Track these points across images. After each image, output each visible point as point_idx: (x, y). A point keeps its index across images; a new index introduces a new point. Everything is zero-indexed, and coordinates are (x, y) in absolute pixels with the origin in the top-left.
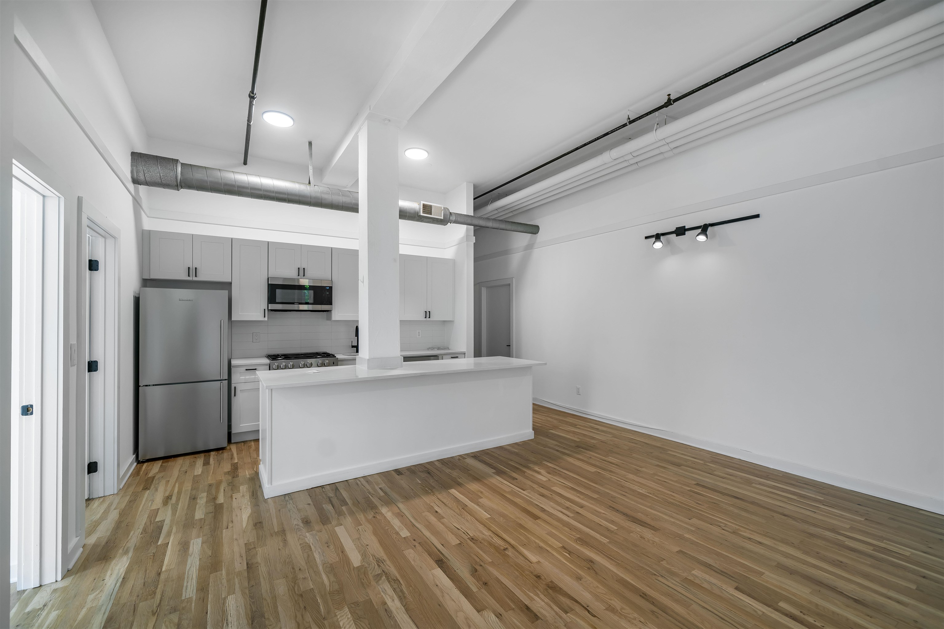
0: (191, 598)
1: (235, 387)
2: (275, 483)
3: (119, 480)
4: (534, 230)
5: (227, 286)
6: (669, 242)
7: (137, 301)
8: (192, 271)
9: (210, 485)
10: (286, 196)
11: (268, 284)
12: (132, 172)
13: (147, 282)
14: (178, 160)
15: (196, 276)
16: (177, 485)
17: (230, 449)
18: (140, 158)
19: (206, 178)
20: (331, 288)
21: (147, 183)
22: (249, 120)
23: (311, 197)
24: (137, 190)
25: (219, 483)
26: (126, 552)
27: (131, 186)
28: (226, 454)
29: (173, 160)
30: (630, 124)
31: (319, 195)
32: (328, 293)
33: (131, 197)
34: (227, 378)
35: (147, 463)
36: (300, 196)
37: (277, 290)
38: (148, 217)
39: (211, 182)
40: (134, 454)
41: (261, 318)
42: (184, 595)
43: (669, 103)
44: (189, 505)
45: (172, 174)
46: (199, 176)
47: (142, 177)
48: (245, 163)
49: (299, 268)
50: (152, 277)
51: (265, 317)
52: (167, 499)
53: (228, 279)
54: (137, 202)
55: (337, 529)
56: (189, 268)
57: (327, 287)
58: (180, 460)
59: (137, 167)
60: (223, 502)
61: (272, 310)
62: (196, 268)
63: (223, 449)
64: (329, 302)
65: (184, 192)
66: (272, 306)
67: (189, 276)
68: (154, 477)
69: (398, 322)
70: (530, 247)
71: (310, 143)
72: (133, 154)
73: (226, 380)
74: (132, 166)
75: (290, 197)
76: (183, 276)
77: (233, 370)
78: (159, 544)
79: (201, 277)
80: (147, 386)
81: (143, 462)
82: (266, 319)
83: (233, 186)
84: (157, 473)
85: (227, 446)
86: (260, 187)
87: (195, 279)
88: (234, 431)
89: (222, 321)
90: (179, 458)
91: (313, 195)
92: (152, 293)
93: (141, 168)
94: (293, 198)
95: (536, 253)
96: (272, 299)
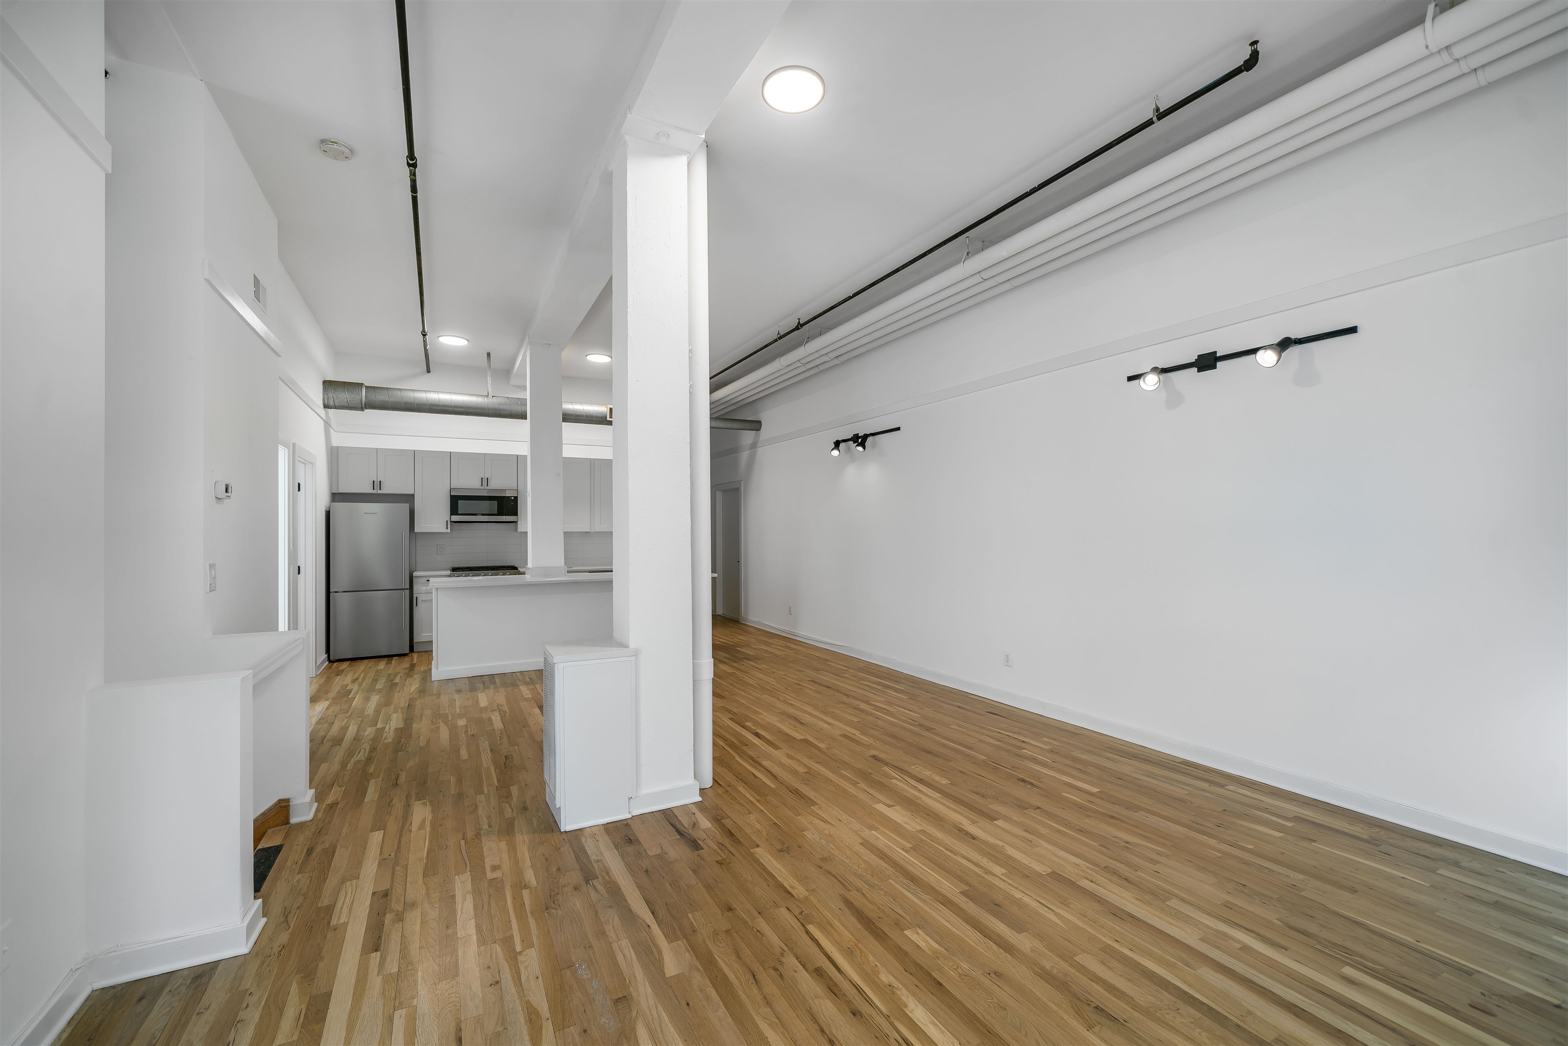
0: (370, 715)
1: (417, 597)
2: (440, 669)
3: (317, 668)
4: (756, 425)
5: (409, 499)
6: (848, 449)
7: (328, 514)
8: (379, 484)
9: (390, 675)
10: (463, 410)
11: (451, 496)
12: (324, 400)
13: (336, 497)
14: (362, 384)
15: (380, 489)
16: (363, 674)
17: (412, 656)
18: (330, 387)
19: (388, 399)
20: (516, 498)
21: (336, 407)
22: (425, 346)
23: (488, 409)
24: (327, 413)
25: (398, 673)
26: (327, 700)
27: (322, 411)
28: (407, 659)
29: (358, 384)
30: (780, 339)
31: (497, 406)
32: (512, 503)
33: (323, 421)
34: (408, 588)
35: (336, 663)
36: (477, 408)
37: (459, 501)
38: (336, 432)
39: (393, 402)
40: (326, 654)
41: (444, 530)
42: (366, 712)
43: (799, 326)
44: (371, 682)
45: (358, 398)
46: (381, 397)
47: (332, 403)
48: (428, 371)
49: (482, 478)
50: (340, 491)
51: (447, 529)
52: (354, 681)
53: (409, 491)
54: (327, 424)
55: (480, 695)
56: (374, 481)
57: (512, 497)
58: (366, 661)
59: (327, 394)
60: (398, 682)
61: (455, 522)
62: (380, 481)
63: (405, 655)
64: (515, 512)
65: (368, 412)
66: (455, 518)
67: (374, 489)
68: (344, 670)
69: (562, 534)
70: (754, 446)
71: (489, 354)
72: (325, 382)
73: (407, 589)
74: (323, 394)
75: (468, 410)
76: (369, 490)
77: (414, 580)
78: (349, 697)
79: (386, 490)
80: (336, 592)
81: (334, 662)
82: (449, 530)
83: (413, 404)
84: (346, 668)
85: (408, 652)
86: (438, 403)
87: (379, 492)
88: (415, 640)
89: (403, 533)
90: (365, 660)
91: (491, 406)
92: (340, 509)
93: (331, 395)
94: (471, 410)
95: (760, 451)
96: (454, 511)
